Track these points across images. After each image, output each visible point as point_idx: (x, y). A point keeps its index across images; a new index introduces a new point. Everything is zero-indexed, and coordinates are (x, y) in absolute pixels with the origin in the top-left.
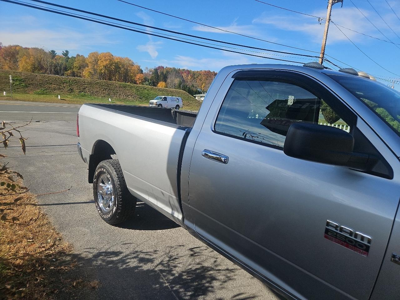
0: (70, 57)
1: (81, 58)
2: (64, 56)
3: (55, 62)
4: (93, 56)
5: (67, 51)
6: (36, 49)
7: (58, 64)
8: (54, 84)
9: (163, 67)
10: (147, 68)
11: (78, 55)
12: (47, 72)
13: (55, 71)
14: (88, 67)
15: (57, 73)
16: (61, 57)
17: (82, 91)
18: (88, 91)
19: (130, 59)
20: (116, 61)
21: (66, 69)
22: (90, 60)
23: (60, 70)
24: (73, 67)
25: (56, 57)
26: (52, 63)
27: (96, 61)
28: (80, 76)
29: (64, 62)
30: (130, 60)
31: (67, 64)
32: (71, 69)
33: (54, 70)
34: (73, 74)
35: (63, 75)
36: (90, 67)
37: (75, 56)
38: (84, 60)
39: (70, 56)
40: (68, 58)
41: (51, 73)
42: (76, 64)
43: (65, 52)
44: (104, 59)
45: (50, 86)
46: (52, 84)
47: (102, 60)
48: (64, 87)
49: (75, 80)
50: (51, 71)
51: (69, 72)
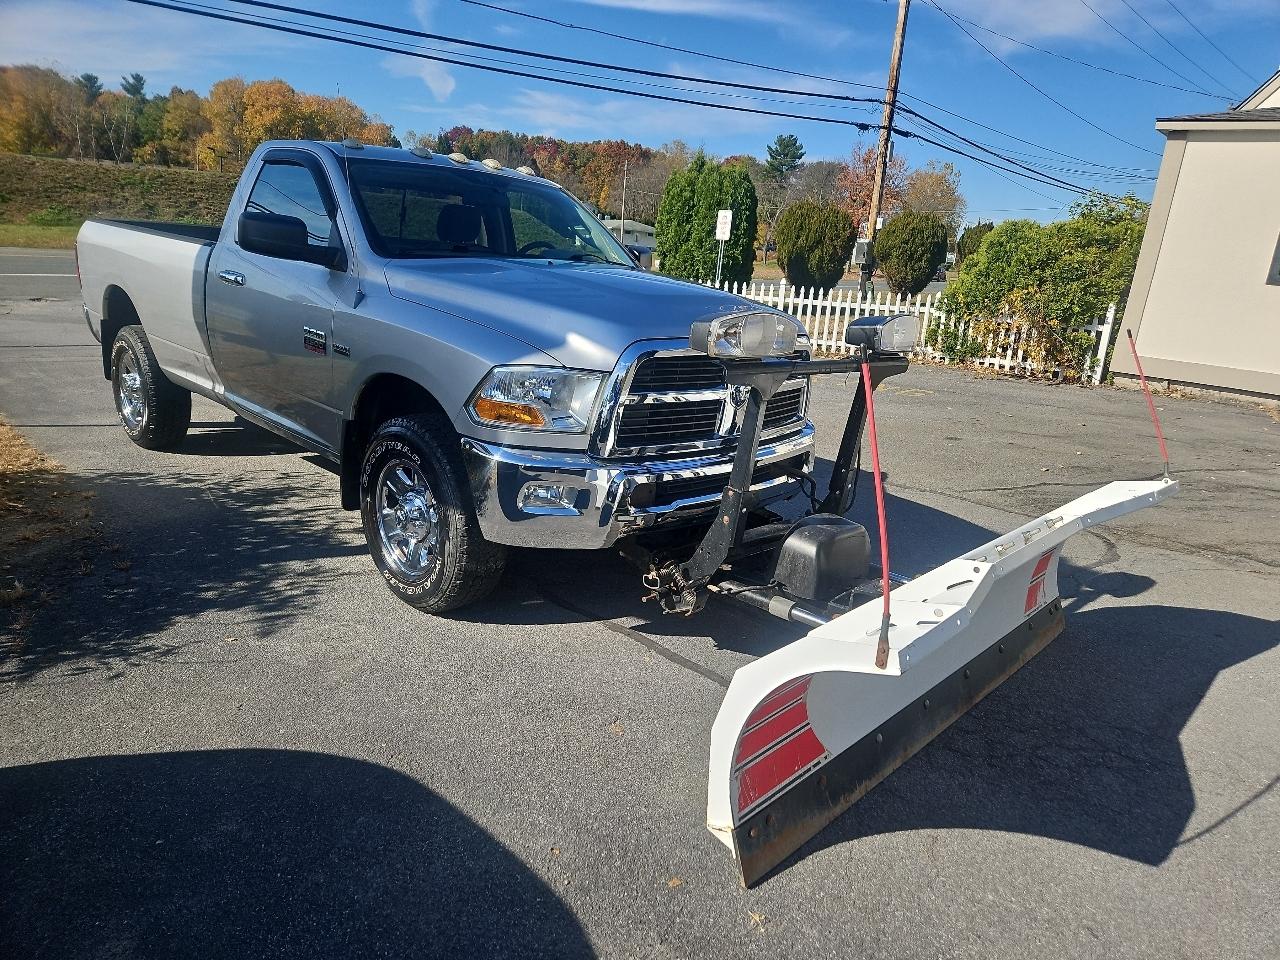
0: (149, 97)
1: (185, 102)
2: (129, 96)
3: (97, 115)
4: (226, 92)
5: (138, 79)
6: (30, 72)
7: (109, 121)
8: (93, 192)
9: (470, 131)
10: (412, 134)
11: (176, 91)
12: (75, 150)
13: (102, 147)
14: (211, 131)
15: (107, 153)
16: (117, 98)
17: (187, 213)
18: (204, 212)
19: (354, 102)
20: (307, 111)
21: (137, 140)
22: (216, 108)
23: (118, 142)
24: (162, 133)
25: (100, 99)
26: (88, 118)
27: (239, 111)
28: (186, 164)
29: (128, 115)
30: (353, 108)
31: (140, 121)
32: (152, 138)
33: (97, 142)
34: (164, 157)
35: (128, 159)
36: (217, 133)
37: (166, 93)
38: (195, 105)
39: (149, 93)
40: (144, 101)
41: (86, 155)
42: (170, 122)
43: (131, 81)
44: (262, 102)
45: (81, 196)
46: (84, 189)
47: (258, 106)
48: (127, 200)
49: (161, 176)
50: (86, 147)
51: (147, 147)
